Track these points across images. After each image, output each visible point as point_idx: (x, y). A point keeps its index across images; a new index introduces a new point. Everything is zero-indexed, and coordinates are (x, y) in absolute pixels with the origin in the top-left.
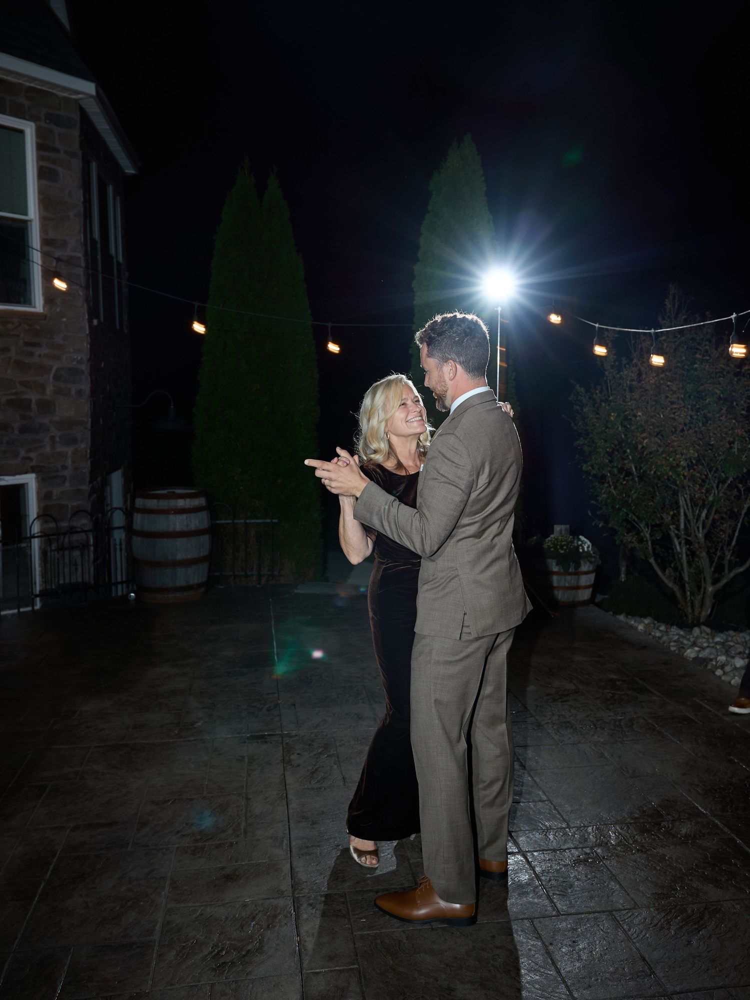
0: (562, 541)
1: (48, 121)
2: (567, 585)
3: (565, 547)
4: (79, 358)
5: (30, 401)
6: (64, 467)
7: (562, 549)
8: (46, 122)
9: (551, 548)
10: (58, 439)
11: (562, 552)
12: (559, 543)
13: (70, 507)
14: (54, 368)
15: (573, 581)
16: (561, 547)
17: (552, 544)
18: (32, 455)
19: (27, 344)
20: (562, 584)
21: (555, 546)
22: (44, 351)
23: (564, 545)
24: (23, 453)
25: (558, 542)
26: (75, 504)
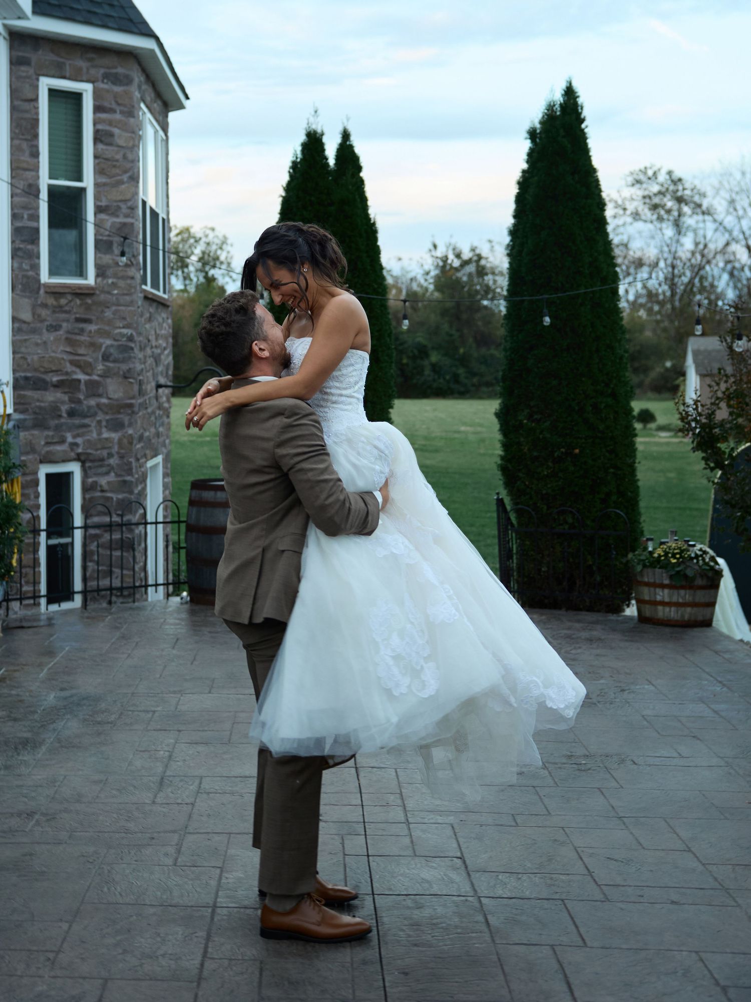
0: (675, 549)
1: (105, 81)
2: (681, 600)
3: (678, 556)
4: (129, 334)
5: (79, 381)
6: (110, 455)
7: (675, 558)
8: (103, 82)
9: (663, 556)
10: (104, 423)
11: (674, 561)
12: (671, 551)
13: (115, 499)
14: (104, 346)
15: (687, 596)
16: (674, 556)
17: (664, 551)
18: (79, 440)
19: (78, 320)
20: (675, 599)
21: (666, 554)
22: (93, 327)
23: (677, 553)
24: (70, 439)
25: (670, 549)
26: (120, 496)
